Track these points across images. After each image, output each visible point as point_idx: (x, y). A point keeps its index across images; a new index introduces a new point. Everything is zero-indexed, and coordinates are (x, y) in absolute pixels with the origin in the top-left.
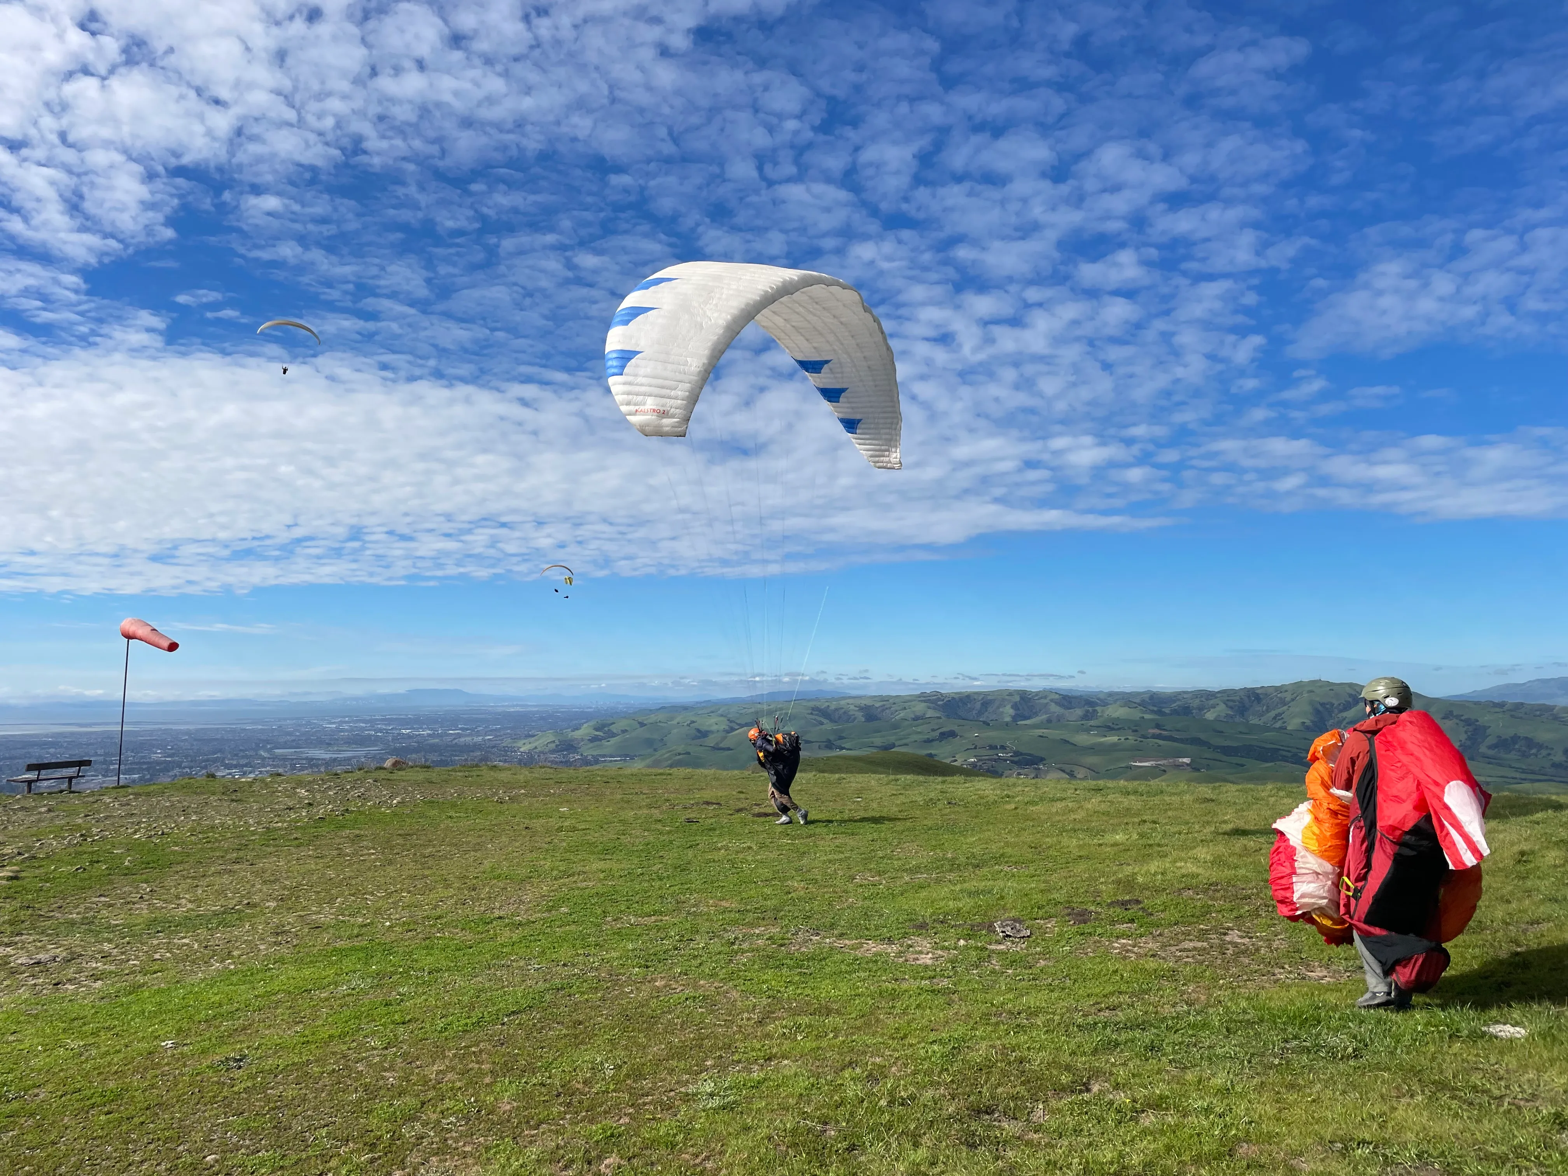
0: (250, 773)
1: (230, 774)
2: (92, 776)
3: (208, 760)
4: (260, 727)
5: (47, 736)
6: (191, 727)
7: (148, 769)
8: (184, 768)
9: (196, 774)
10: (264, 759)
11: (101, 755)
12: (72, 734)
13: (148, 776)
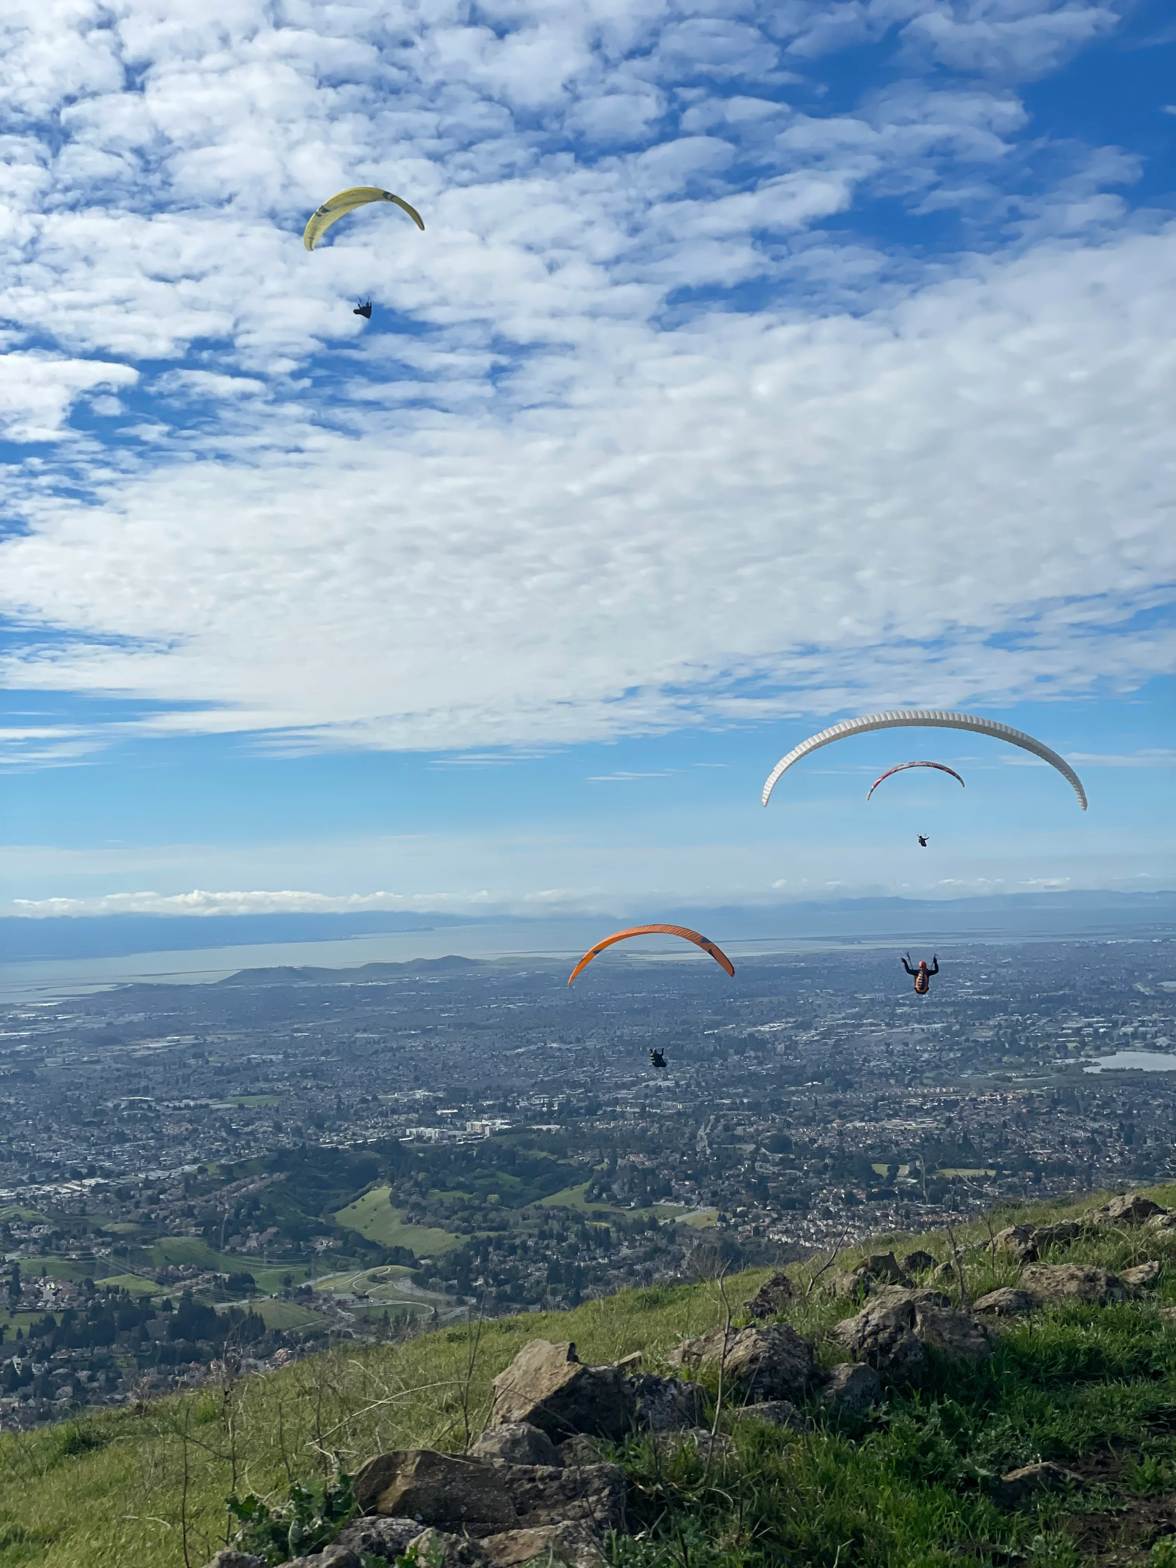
0: (1124, 1024)
1: (1090, 1025)
2: (871, 1025)
3: (1049, 1000)
4: (1131, 941)
5: (798, 959)
6: (1017, 942)
7: (956, 1014)
8: (1012, 1014)
9: (1033, 1024)
10: (1144, 997)
11: (880, 991)
12: (832, 955)
13: (956, 1027)
